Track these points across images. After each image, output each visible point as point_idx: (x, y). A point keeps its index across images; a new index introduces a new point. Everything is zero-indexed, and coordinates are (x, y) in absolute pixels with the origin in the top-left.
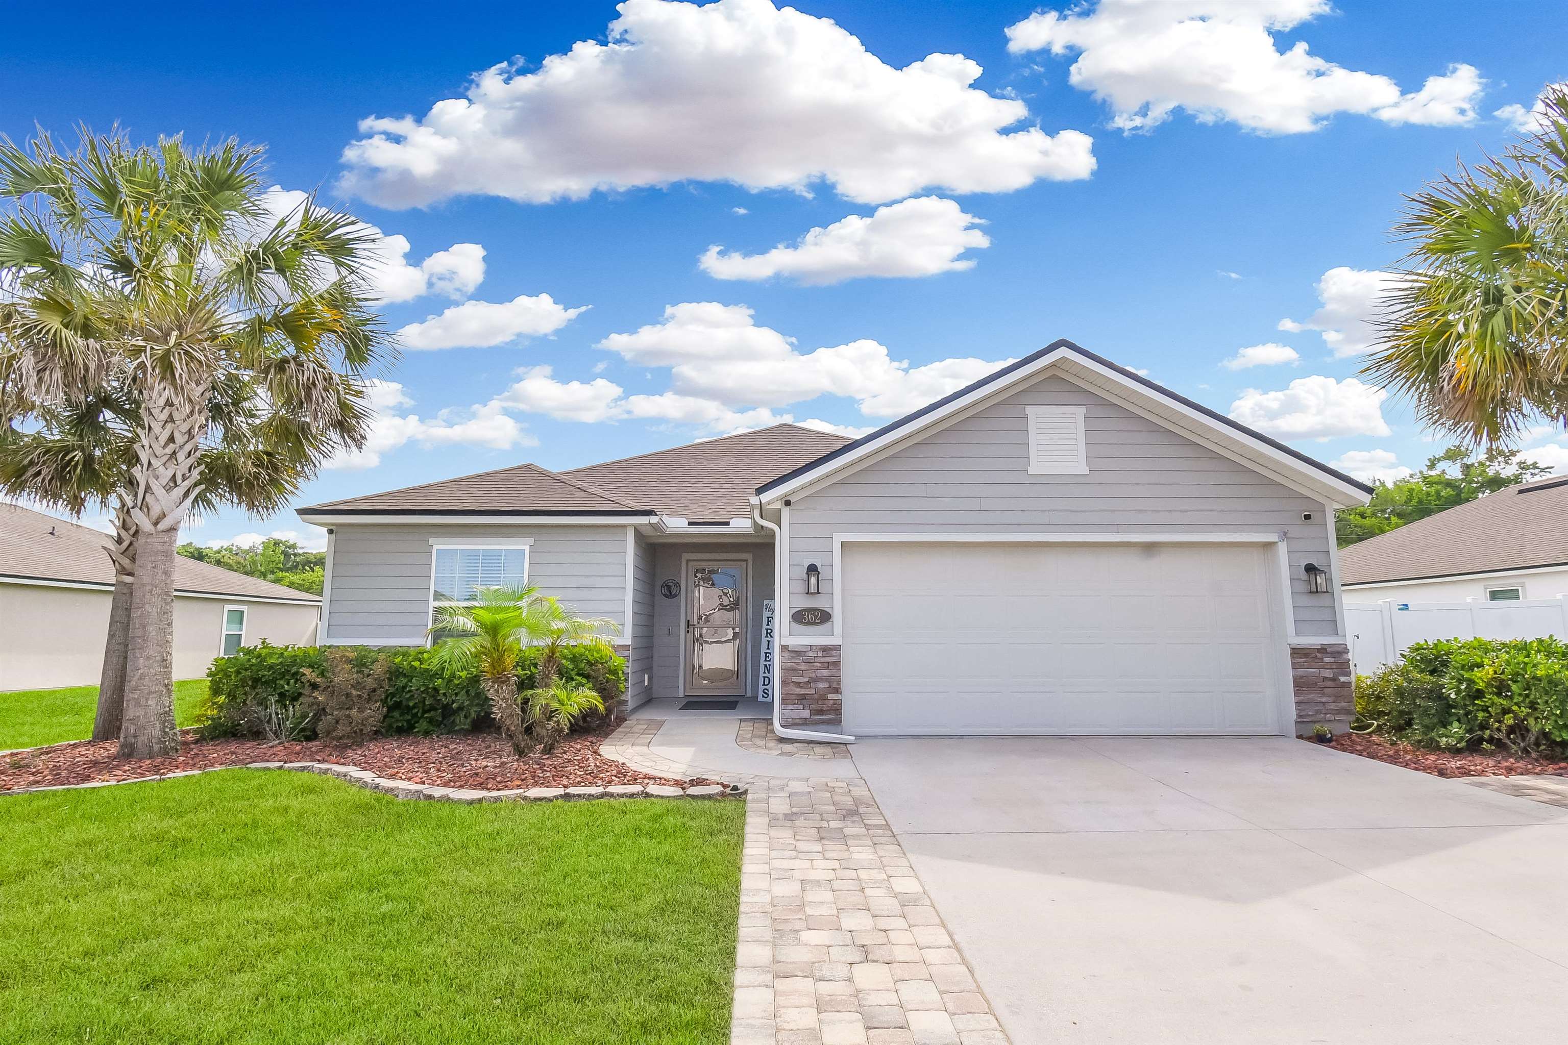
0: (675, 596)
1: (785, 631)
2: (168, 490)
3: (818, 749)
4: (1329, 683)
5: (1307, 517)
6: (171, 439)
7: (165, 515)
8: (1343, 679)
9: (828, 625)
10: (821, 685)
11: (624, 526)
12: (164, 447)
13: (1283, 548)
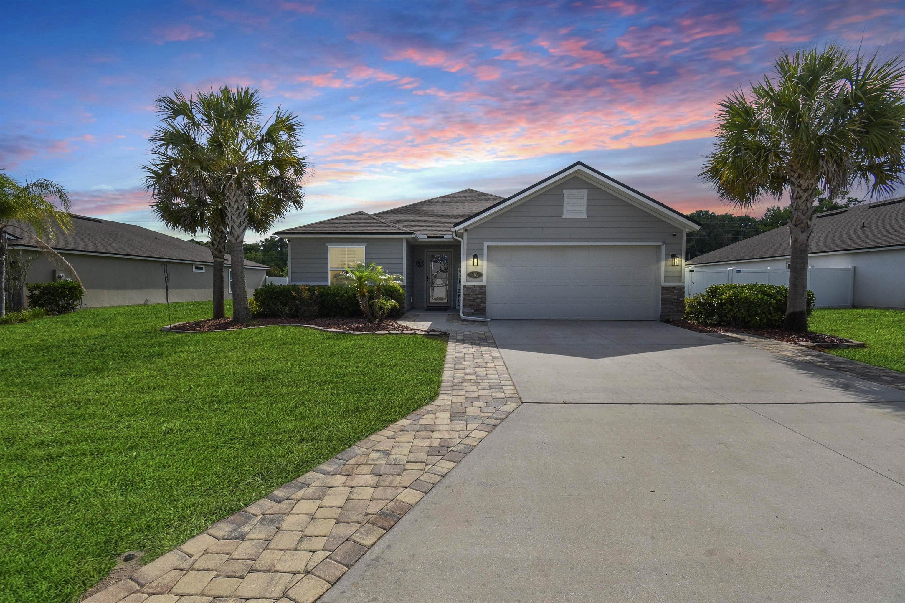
0: (422, 266)
1: (465, 280)
2: (239, 227)
3: (476, 323)
4: (676, 301)
5: (674, 235)
6: (238, 208)
7: (239, 237)
8: (681, 299)
9: (480, 279)
10: (478, 301)
11: (402, 238)
12: (236, 211)
13: (663, 248)
